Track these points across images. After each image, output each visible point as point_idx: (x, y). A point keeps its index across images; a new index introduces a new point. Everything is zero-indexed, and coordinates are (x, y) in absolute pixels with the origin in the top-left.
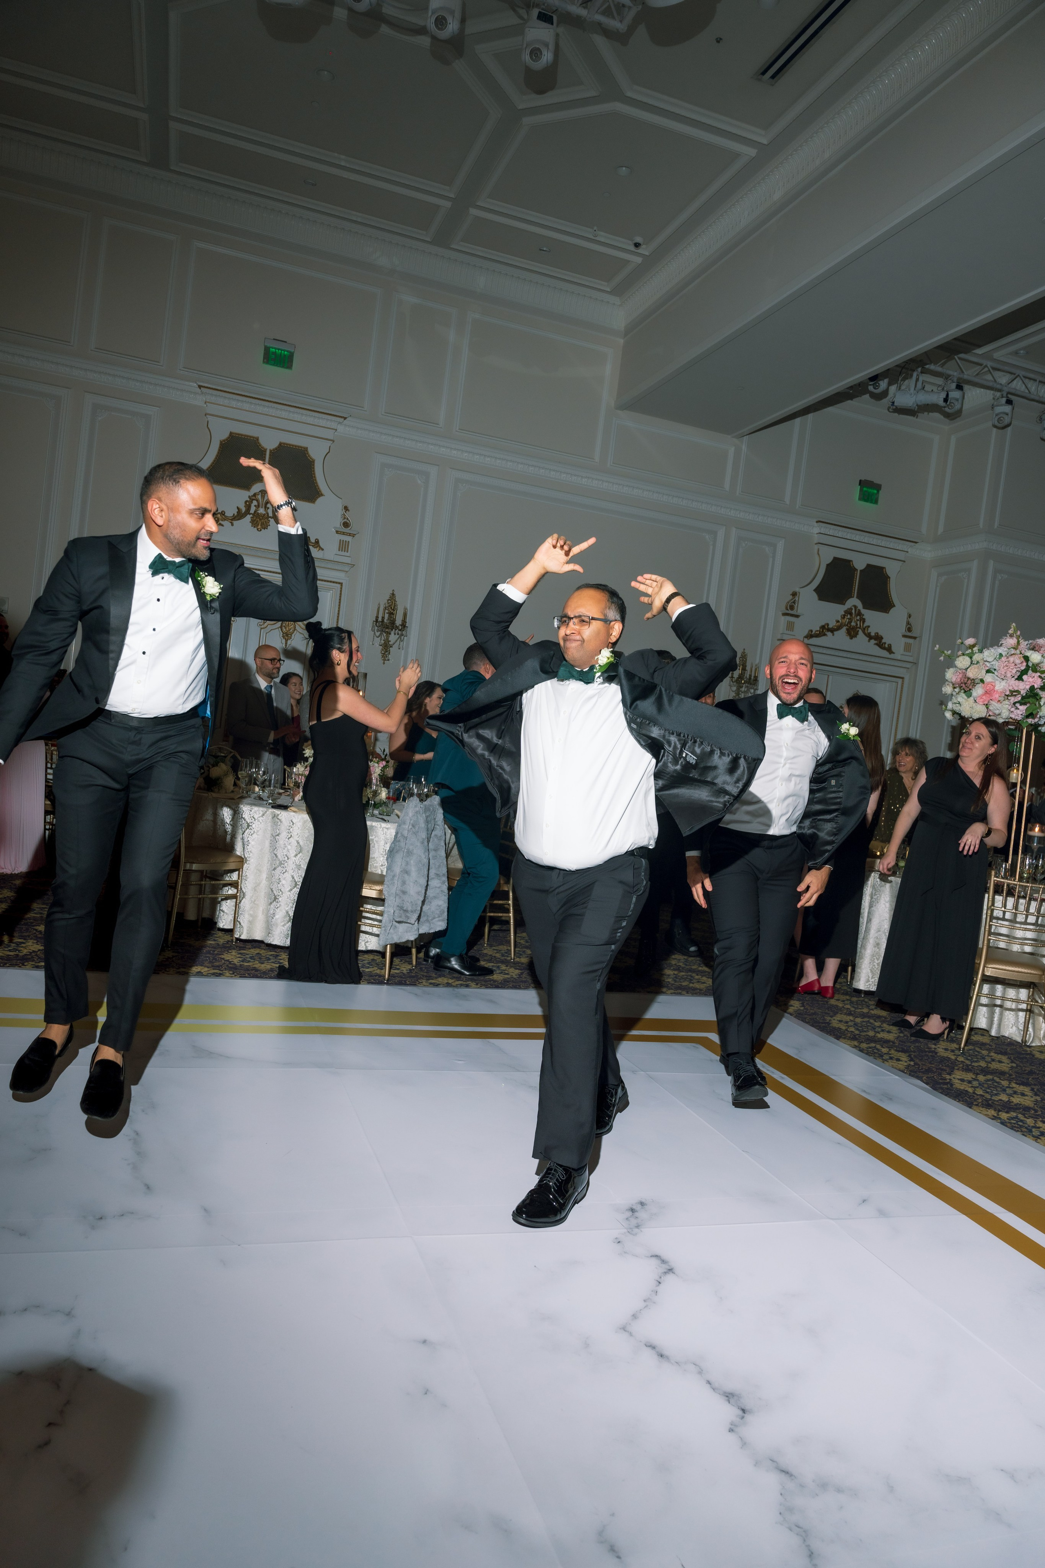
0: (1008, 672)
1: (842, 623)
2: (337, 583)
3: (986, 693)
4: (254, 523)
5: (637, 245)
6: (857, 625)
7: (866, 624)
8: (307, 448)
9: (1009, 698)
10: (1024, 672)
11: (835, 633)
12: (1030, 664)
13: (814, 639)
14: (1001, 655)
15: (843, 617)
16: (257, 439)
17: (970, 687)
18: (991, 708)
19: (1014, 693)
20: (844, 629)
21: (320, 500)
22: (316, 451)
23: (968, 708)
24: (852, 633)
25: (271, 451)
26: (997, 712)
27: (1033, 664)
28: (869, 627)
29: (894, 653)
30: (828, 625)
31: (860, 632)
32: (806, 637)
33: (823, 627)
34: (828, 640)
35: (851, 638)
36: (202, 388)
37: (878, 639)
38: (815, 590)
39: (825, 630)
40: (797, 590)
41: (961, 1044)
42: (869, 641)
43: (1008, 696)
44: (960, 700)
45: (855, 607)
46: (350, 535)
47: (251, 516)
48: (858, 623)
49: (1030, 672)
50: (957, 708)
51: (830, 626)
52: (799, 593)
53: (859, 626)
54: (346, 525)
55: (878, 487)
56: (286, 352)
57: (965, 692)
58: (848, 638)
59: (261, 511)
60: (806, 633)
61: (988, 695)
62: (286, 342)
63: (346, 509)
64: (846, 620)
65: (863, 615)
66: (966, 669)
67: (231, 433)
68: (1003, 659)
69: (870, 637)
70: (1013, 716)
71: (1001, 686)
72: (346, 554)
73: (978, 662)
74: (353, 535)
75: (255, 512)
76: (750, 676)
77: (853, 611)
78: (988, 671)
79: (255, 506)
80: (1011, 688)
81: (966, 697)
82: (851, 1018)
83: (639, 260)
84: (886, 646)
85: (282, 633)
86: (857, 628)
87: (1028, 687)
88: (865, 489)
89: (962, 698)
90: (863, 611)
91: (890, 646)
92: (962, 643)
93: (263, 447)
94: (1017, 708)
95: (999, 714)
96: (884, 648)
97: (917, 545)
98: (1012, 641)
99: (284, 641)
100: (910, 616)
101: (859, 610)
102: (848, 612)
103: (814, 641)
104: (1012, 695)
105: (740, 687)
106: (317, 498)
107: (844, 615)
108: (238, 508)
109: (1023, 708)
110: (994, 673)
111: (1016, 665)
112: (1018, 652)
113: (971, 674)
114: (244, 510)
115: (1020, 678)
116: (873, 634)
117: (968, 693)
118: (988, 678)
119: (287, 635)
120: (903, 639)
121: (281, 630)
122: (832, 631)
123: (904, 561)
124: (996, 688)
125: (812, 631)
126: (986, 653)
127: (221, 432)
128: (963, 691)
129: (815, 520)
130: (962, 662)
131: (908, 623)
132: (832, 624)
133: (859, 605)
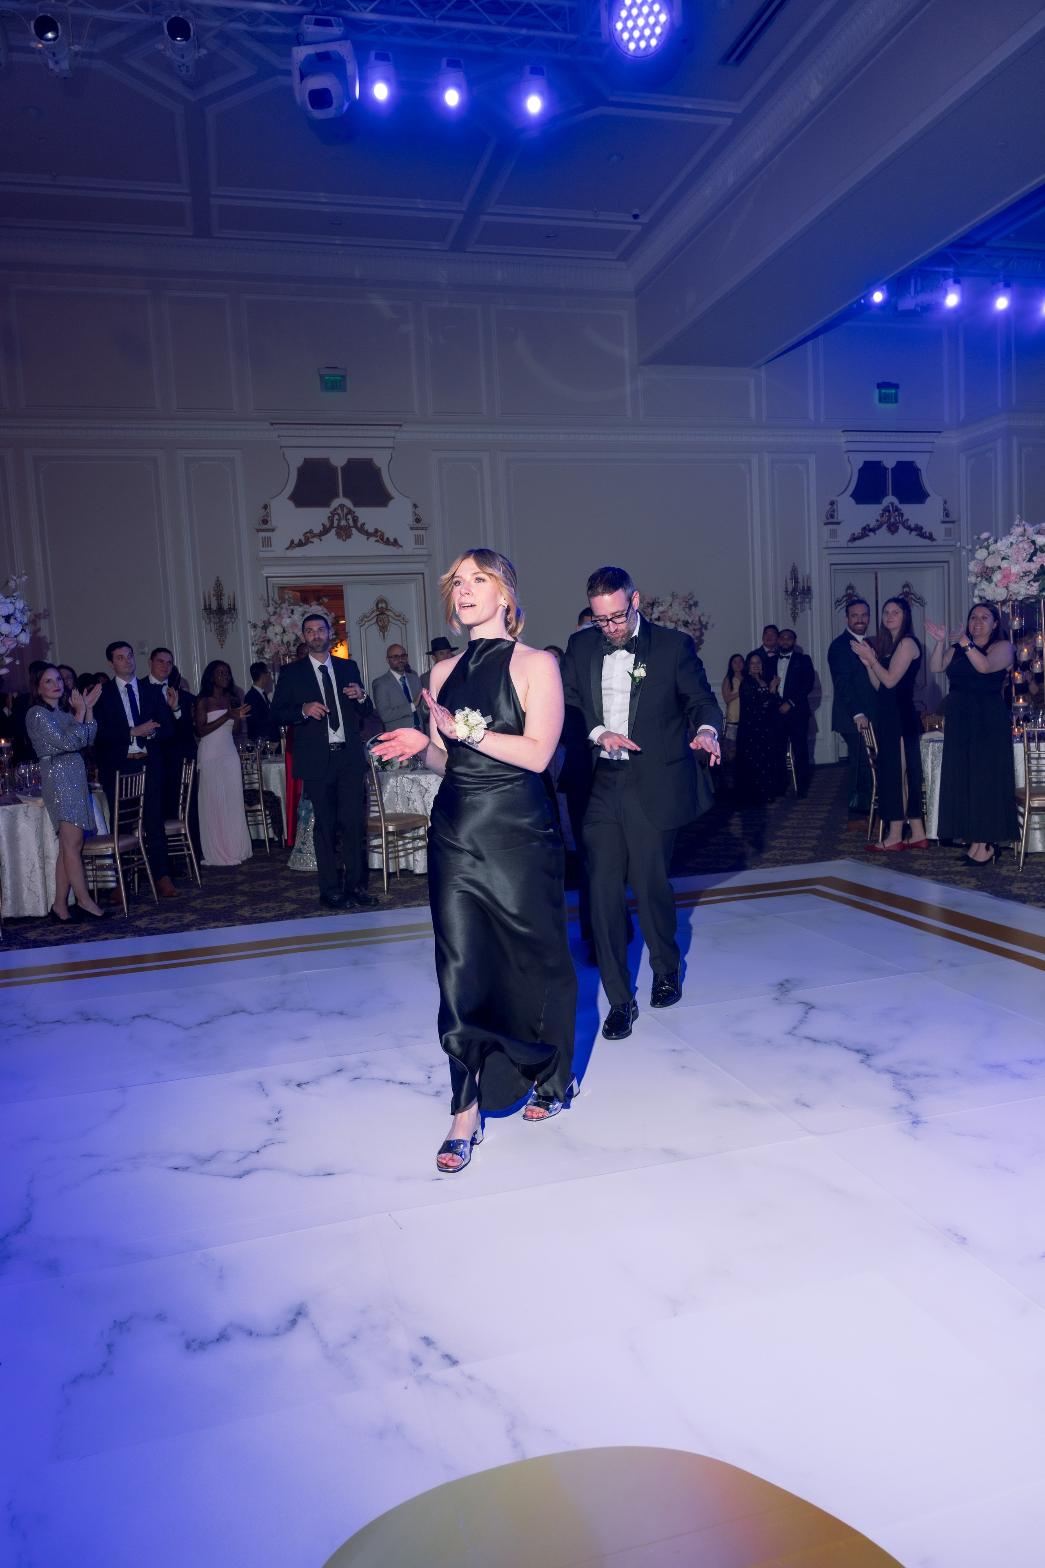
0: (1020, 557)
1: (881, 523)
2: (419, 574)
3: (1004, 577)
4: (338, 535)
5: (636, 217)
6: (896, 520)
7: (905, 518)
8: (372, 459)
9: (1024, 578)
10: (1034, 554)
11: (877, 532)
12: (1038, 547)
13: (858, 541)
14: (1012, 543)
15: (882, 515)
16: (328, 459)
17: (990, 575)
18: (1010, 589)
19: (1026, 573)
20: (885, 527)
21: (391, 503)
22: (381, 460)
23: (991, 592)
24: (893, 529)
25: (341, 468)
26: (1016, 591)
27: (1040, 547)
28: (908, 520)
29: (935, 540)
30: (868, 525)
31: (901, 526)
32: (850, 541)
33: (864, 529)
34: (871, 540)
35: (893, 534)
36: (274, 425)
37: (918, 530)
38: (852, 496)
39: (866, 531)
40: (834, 498)
41: (1020, 864)
42: (910, 533)
43: (1022, 576)
44: (983, 586)
45: (892, 504)
46: (423, 529)
47: (336, 529)
48: (897, 518)
49: (1039, 553)
50: (981, 594)
51: (871, 526)
52: (837, 501)
53: (898, 521)
54: (418, 520)
55: (896, 386)
56: (339, 378)
57: (986, 579)
58: (890, 534)
59: (343, 523)
60: (849, 537)
61: (1006, 579)
62: (337, 368)
63: (415, 506)
64: (885, 518)
65: (901, 510)
66: (985, 560)
67: (305, 459)
68: (1014, 546)
69: (910, 529)
70: (1030, 593)
71: (1015, 569)
72: (422, 546)
73: (994, 552)
74: (426, 529)
75: (338, 525)
76: (803, 587)
77: (891, 508)
78: (1003, 559)
79: (337, 520)
80: (1024, 570)
81: (987, 584)
82: (930, 861)
83: (639, 228)
84: (928, 535)
85: (378, 627)
86: (897, 523)
87: (1038, 566)
88: (883, 391)
89: (984, 585)
90: (901, 506)
91: (931, 534)
92: (978, 538)
93: (334, 466)
94: (1032, 586)
95: (1019, 593)
96: (926, 537)
97: (942, 434)
98: (1020, 530)
99: (381, 634)
100: (945, 502)
101: (896, 506)
102: (887, 510)
103: (858, 543)
104: (1026, 575)
105: (795, 599)
106: (389, 501)
108: (323, 525)
109: (1036, 585)
110: (1008, 559)
111: (1025, 550)
112: (1026, 538)
113: (989, 563)
114: (328, 525)
115: (1031, 560)
116: (913, 526)
117: (989, 580)
118: (1004, 564)
119: (383, 628)
120: (942, 525)
121: (378, 624)
122: (873, 530)
123: (932, 452)
124: (1013, 571)
125: (854, 534)
126: (999, 543)
127: (296, 460)
128: (984, 579)
129: (841, 431)
130: (981, 554)
131: (945, 509)
132: (873, 524)
133: (896, 501)
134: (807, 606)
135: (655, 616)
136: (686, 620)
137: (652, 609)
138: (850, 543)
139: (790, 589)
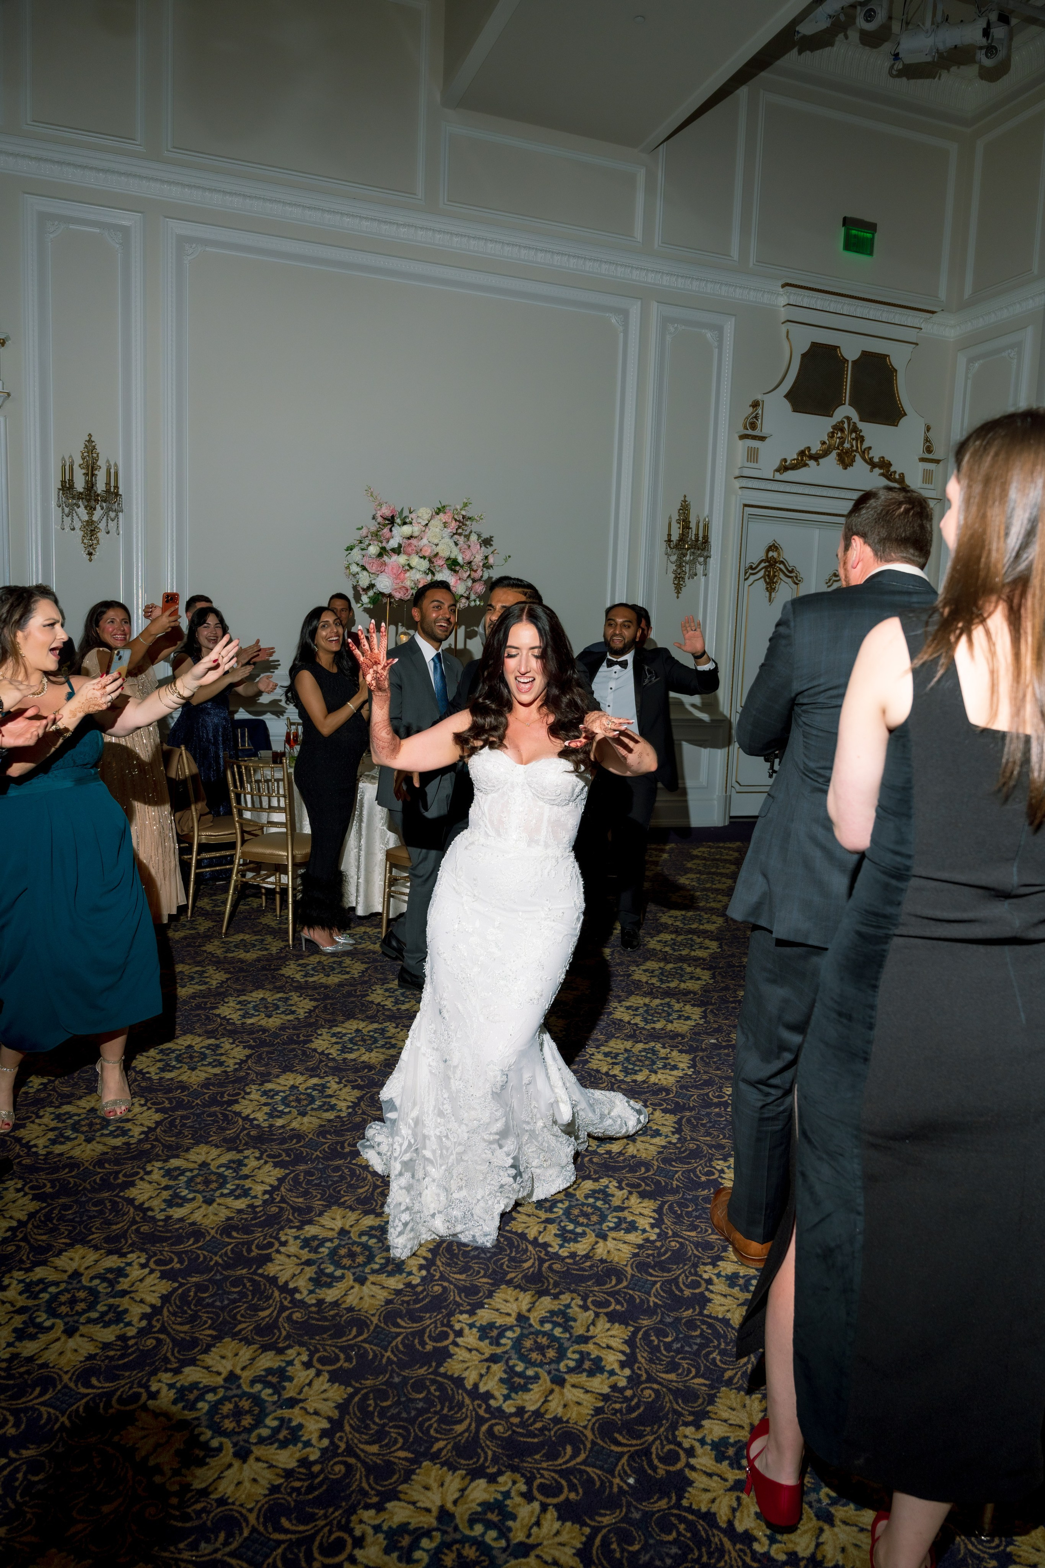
1: (830, 446)
6: (852, 446)
7: (865, 445)
11: (820, 460)
13: (790, 472)
15: (831, 435)
20: (834, 454)
24: (846, 460)
28: (870, 448)
30: (809, 449)
31: (858, 458)
32: (778, 470)
33: (802, 453)
34: (810, 473)
35: (844, 467)
37: (883, 466)
38: (786, 396)
39: (805, 457)
40: (759, 397)
42: (871, 471)
45: (849, 419)
48: (854, 443)
51: (813, 451)
52: (763, 402)
53: (855, 448)
55: (872, 227)
58: (840, 467)
60: (776, 464)
64: (836, 441)
65: (861, 431)
69: (873, 465)
76: (697, 535)
77: (846, 426)
84: (897, 476)
86: (853, 451)
88: (854, 232)
90: (861, 425)
91: (902, 476)
97: (934, 317)
100: (928, 429)
101: (854, 424)
102: (838, 428)
103: (789, 475)
105: (681, 555)
107: (833, 433)
116: (876, 460)
120: (921, 464)
122: (816, 458)
123: (917, 344)
125: (785, 460)
129: (780, 283)
131: (927, 440)
132: (816, 448)
133: (855, 417)
134: (700, 569)
135: (393, 544)
136: (453, 556)
137: (391, 530)
138: (777, 474)
139: (675, 537)
